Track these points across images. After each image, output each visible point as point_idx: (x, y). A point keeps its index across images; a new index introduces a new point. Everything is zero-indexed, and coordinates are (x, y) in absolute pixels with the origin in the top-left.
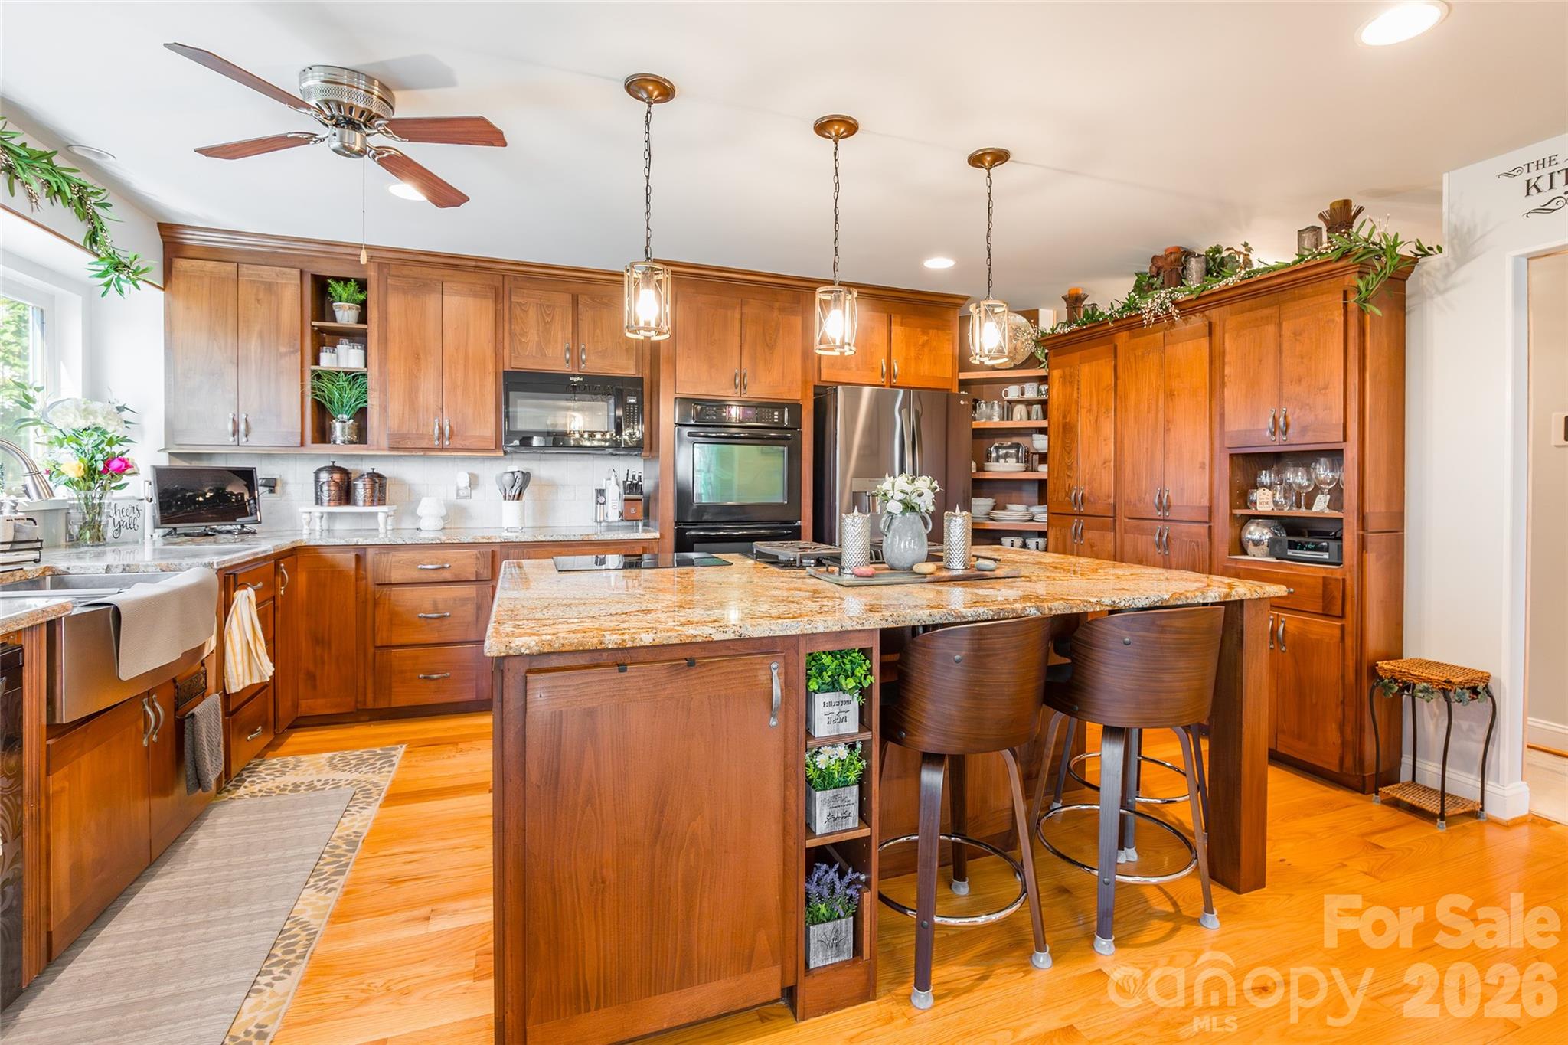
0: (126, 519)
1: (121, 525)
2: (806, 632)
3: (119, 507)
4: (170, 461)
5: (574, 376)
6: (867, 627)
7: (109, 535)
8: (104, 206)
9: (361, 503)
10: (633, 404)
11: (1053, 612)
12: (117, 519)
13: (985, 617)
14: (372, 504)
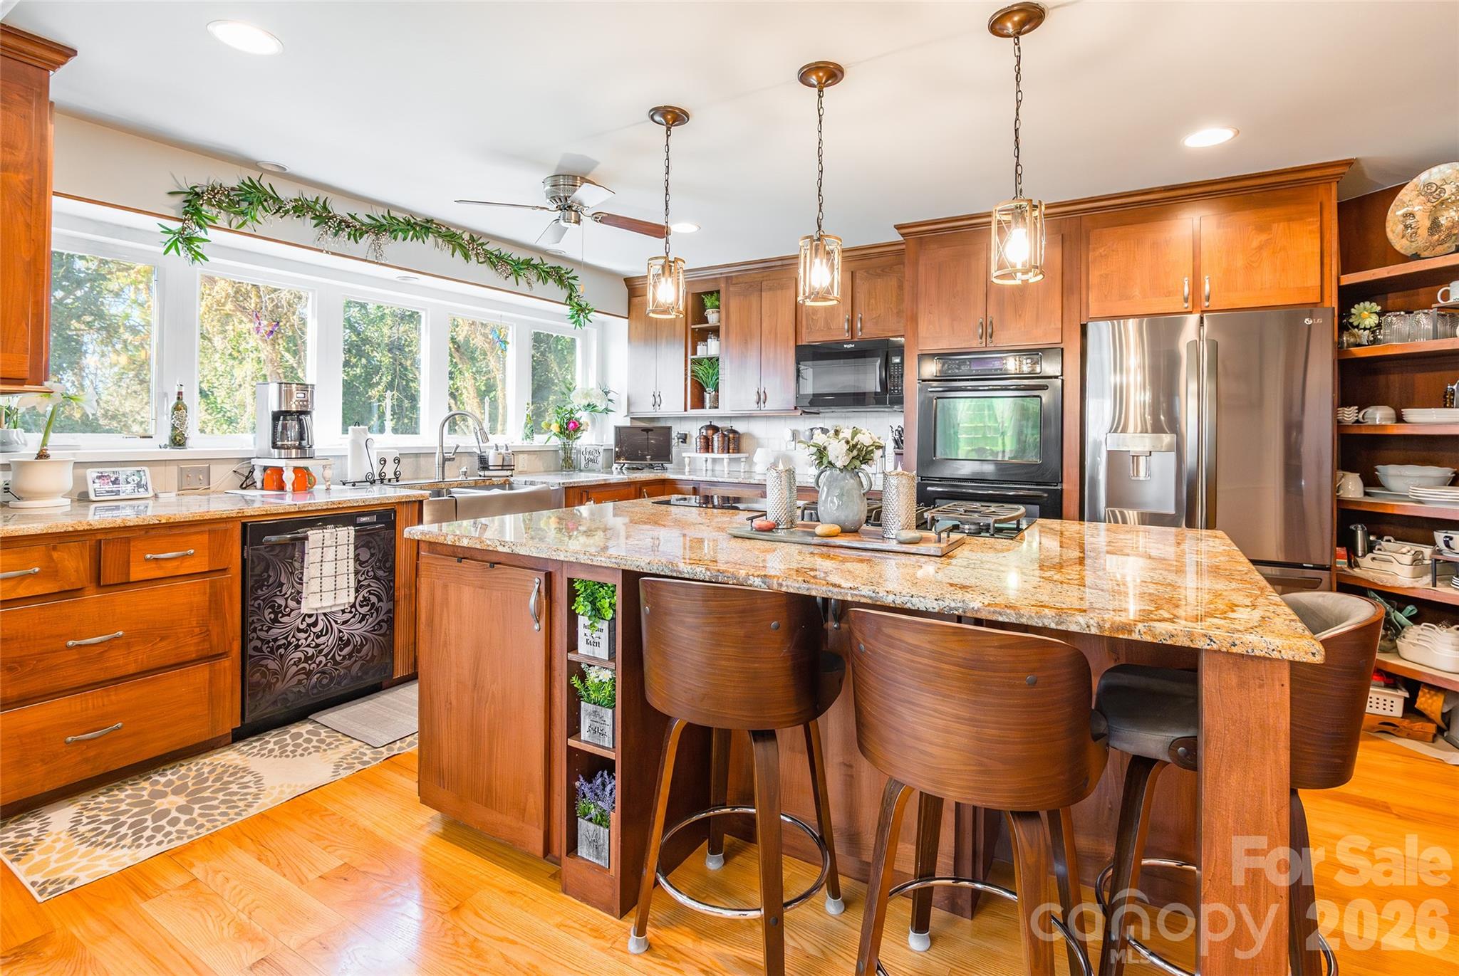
0: (592, 457)
1: (589, 460)
2: (552, 557)
3: (588, 450)
4: (631, 422)
5: (848, 343)
6: (595, 563)
7: (583, 466)
8: (574, 278)
9: (716, 450)
10: (898, 364)
11: (784, 589)
12: (587, 457)
13: (702, 577)
14: (723, 452)
